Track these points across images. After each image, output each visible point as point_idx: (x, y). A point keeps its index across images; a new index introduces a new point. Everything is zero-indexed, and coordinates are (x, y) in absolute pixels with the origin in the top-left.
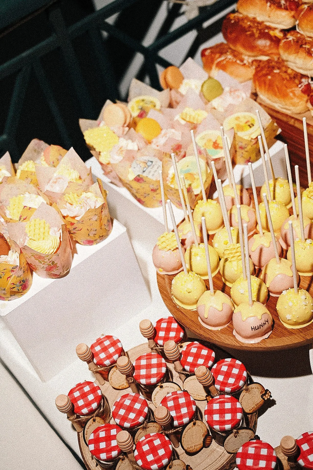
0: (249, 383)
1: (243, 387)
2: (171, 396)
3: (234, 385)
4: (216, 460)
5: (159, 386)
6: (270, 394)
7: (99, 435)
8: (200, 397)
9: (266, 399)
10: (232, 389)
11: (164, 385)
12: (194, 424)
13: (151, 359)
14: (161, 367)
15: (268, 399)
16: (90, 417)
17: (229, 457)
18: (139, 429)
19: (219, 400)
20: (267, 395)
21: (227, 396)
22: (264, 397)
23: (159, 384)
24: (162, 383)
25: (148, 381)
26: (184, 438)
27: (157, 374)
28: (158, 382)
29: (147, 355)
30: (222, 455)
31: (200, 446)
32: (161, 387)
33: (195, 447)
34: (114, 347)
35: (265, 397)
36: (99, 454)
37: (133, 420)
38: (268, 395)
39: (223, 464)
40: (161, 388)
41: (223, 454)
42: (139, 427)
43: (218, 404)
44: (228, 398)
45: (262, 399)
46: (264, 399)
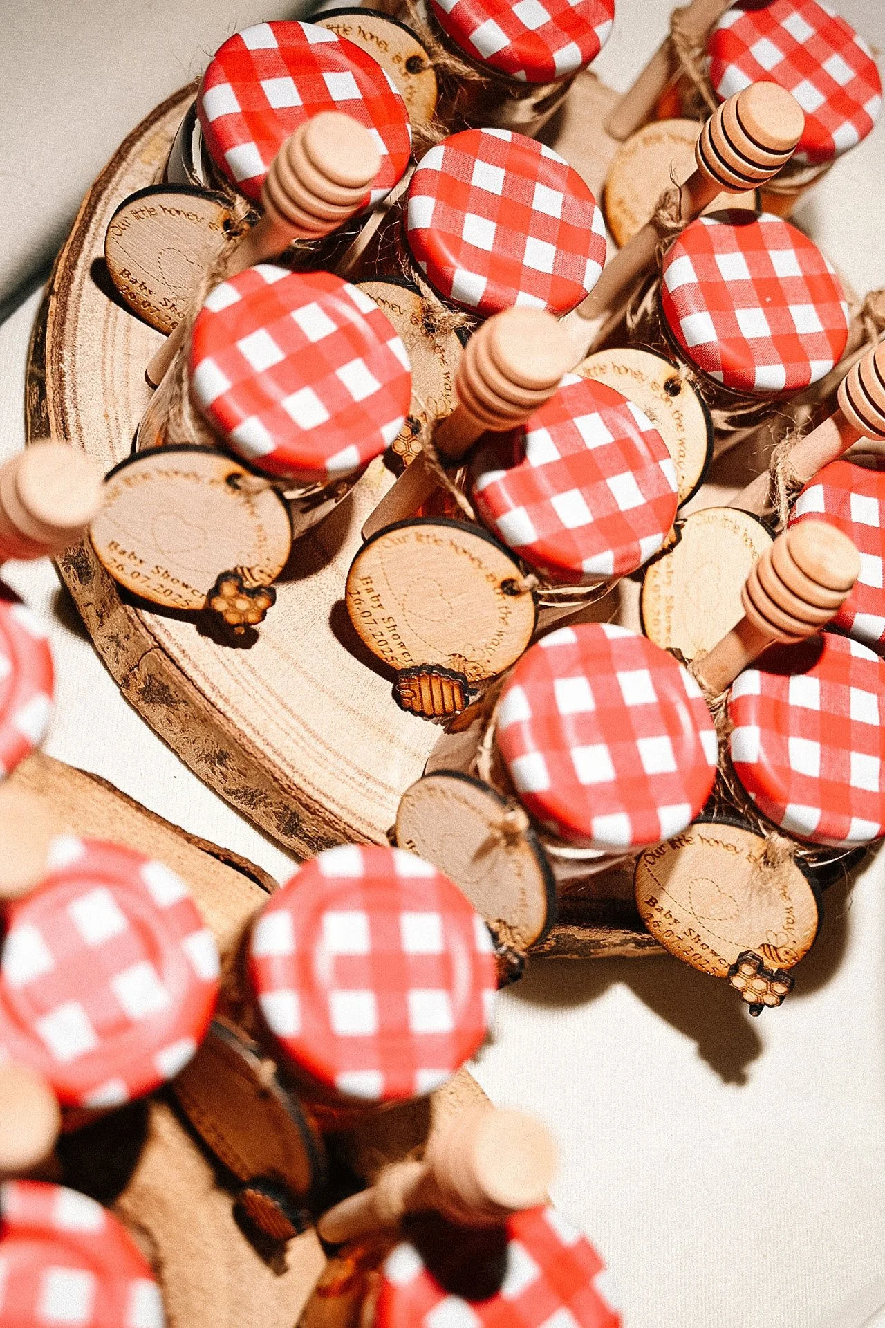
0: (811, 866)
1: (783, 833)
2: (636, 427)
3: (786, 771)
4: (337, 755)
5: (672, 371)
6: (770, 999)
7: (335, 67)
8: (663, 617)
9: (738, 982)
10: (759, 764)
11: (689, 401)
12: (509, 588)
13: (816, 300)
14: (785, 360)
15: (739, 994)
16: (429, 39)
17: (371, 825)
18: (417, 290)
19: (675, 697)
20: (760, 984)
21: (710, 740)
22: (747, 969)
23: (685, 372)
24: (692, 384)
25: (689, 300)
26: (419, 537)
27: (740, 343)
28: (697, 359)
29: (827, 277)
30: (370, 785)
31: (398, 651)
32: (673, 388)
33: (382, 627)
34: (828, 108)
35: (751, 976)
36: (231, 79)
37: (456, 243)
38: (764, 993)
39: (325, 795)
40: (666, 386)
41: (381, 791)
42: (425, 289)
43: (650, 697)
44: (699, 749)
45: (732, 960)
46: (735, 969)
